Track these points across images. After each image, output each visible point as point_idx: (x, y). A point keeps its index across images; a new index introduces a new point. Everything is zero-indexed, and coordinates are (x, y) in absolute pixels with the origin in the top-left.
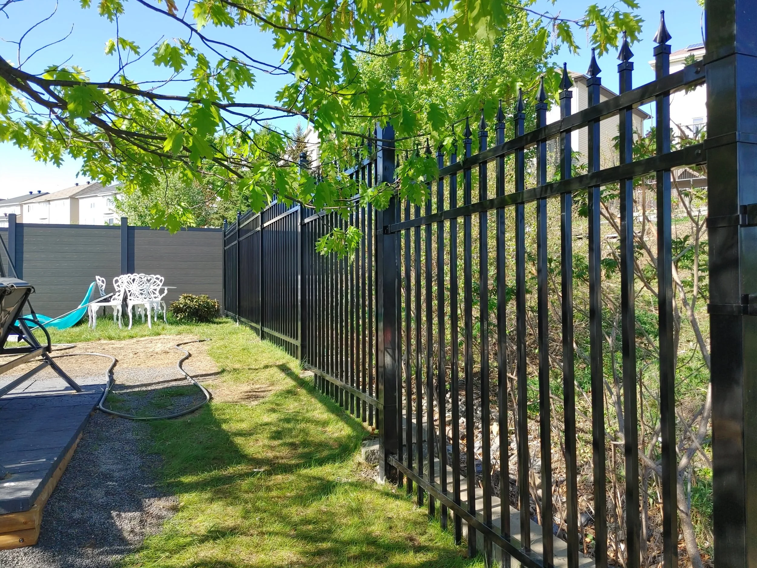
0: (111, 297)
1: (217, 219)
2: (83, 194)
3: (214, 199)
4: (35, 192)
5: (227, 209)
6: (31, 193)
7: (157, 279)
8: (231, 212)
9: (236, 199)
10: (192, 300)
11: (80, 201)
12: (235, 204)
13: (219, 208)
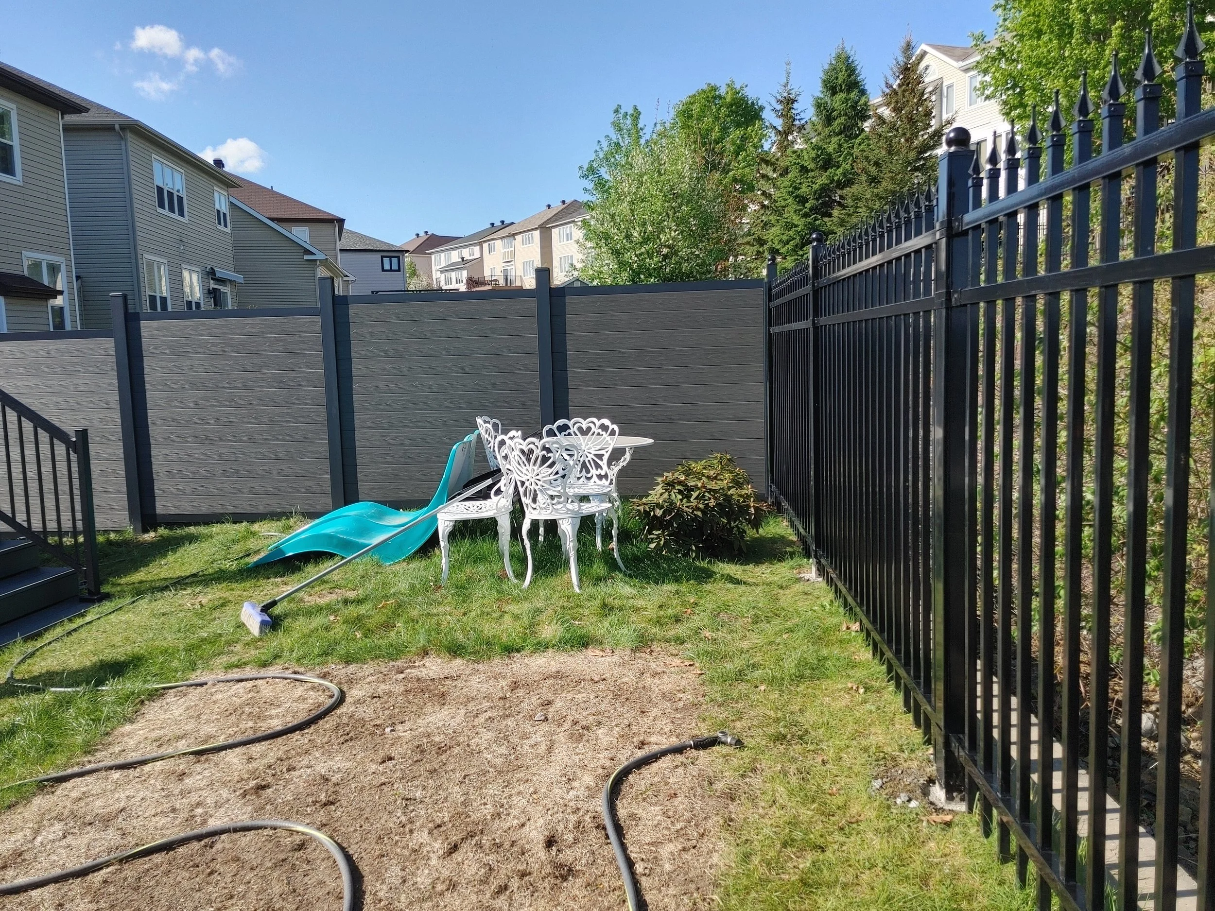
0: (490, 487)
1: (748, 243)
2: (554, 222)
3: (744, 208)
4: (498, 223)
5: (766, 225)
6: (492, 224)
7: (604, 428)
8: (773, 230)
9: (783, 203)
10: (686, 493)
11: (554, 231)
12: (781, 215)
13: (753, 225)
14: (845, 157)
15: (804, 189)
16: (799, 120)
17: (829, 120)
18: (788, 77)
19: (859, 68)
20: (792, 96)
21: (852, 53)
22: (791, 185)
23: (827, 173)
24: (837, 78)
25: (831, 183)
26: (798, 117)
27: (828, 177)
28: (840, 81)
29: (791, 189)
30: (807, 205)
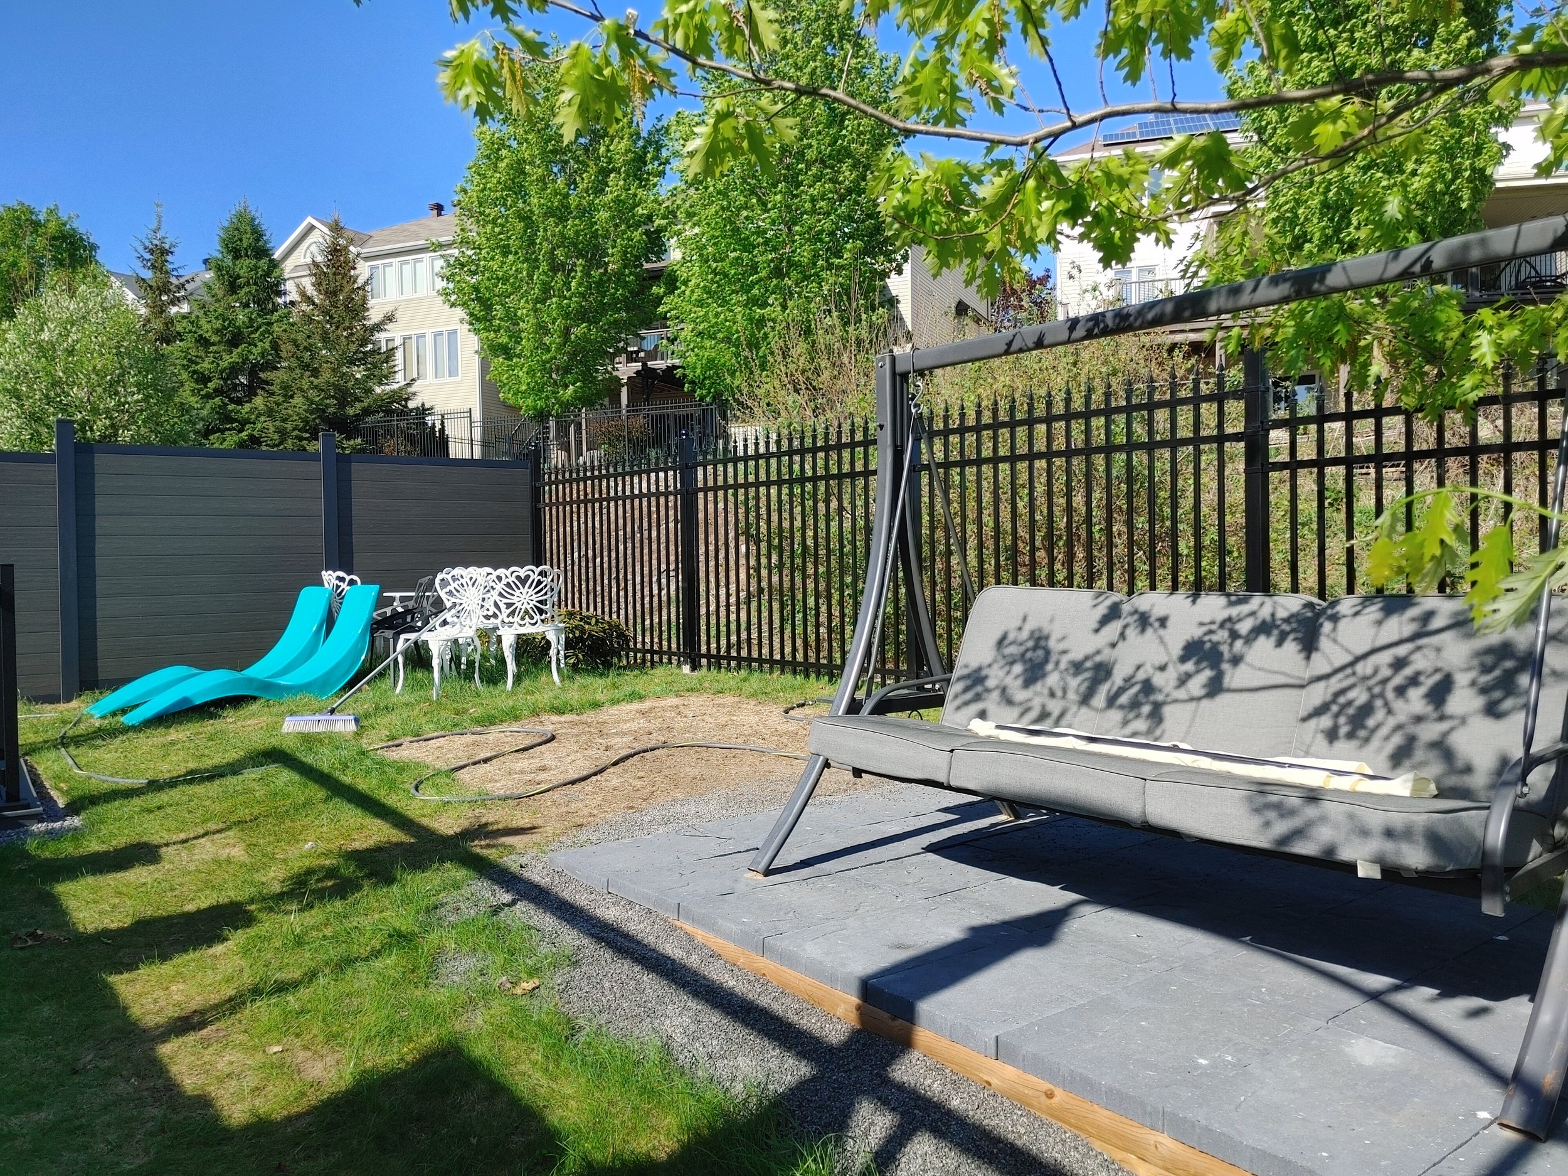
14: (262, 334)
15: (205, 366)
16: (177, 277)
17: (233, 287)
18: (159, 222)
19: (268, 234)
20: (167, 247)
21: (257, 215)
22: (185, 358)
23: (239, 350)
24: (241, 240)
25: (244, 363)
26: (175, 273)
27: (240, 355)
28: (245, 244)
29: (185, 362)
30: (209, 385)
